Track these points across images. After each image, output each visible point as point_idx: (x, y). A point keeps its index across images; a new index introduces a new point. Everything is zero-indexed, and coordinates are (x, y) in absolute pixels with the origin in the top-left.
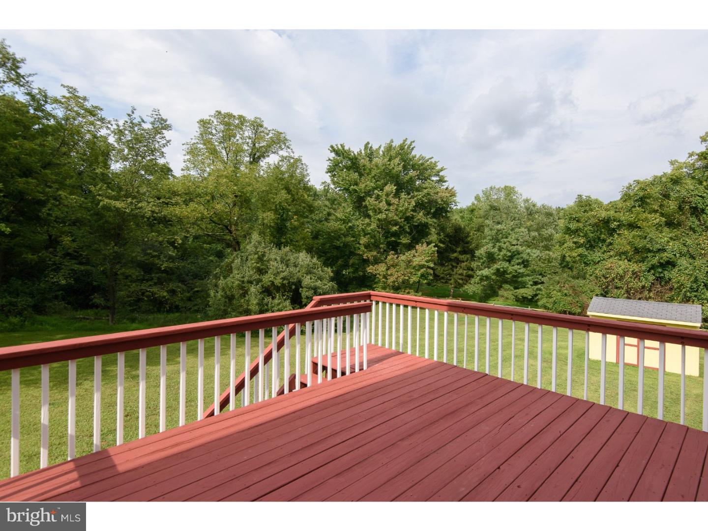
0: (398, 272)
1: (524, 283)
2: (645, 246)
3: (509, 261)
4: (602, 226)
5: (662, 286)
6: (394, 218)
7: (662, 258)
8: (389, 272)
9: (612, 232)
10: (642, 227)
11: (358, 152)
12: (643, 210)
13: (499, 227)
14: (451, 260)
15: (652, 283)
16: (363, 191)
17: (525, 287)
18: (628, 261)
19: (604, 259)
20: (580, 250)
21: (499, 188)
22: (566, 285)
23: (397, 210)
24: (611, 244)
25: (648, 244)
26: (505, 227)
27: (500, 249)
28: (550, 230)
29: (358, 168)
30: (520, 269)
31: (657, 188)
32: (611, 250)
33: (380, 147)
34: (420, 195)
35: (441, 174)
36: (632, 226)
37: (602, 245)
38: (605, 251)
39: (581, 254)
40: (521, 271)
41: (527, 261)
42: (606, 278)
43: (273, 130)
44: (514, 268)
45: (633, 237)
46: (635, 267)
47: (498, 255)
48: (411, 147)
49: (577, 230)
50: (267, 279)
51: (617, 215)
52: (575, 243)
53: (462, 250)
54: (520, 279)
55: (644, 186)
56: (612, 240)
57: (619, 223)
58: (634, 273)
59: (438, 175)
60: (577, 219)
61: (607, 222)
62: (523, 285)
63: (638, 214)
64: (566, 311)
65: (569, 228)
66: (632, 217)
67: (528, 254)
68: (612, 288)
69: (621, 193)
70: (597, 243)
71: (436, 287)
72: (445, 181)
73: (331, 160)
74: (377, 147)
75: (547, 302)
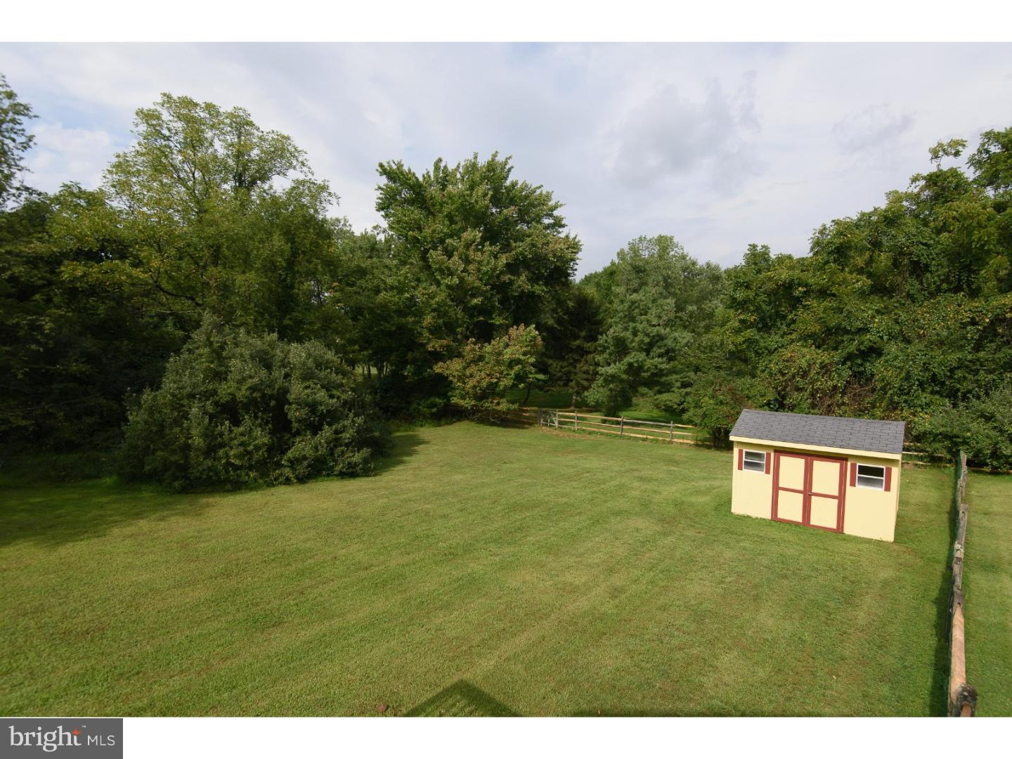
0: (481, 371)
1: (669, 384)
2: (841, 324)
3: (648, 351)
4: (782, 294)
5: (862, 386)
6: (475, 285)
7: (862, 343)
8: (468, 373)
9: (795, 303)
10: (837, 294)
11: (424, 176)
12: (840, 268)
13: (634, 296)
14: (572, 351)
15: (847, 381)
16: (429, 239)
17: (669, 392)
18: (816, 347)
19: (783, 346)
20: (750, 333)
21: (651, 240)
22: (723, 388)
23: (479, 270)
24: (794, 321)
25: (844, 320)
26: (644, 298)
27: (635, 334)
28: (716, 302)
29: (425, 201)
30: (662, 363)
31: (863, 232)
32: (793, 330)
33: (458, 167)
34: (519, 247)
35: (556, 213)
36: (823, 293)
37: (782, 324)
38: (785, 333)
39: (750, 339)
40: (663, 366)
41: (674, 351)
42: (783, 375)
43: (273, 132)
44: (654, 362)
45: (825, 310)
46: (824, 357)
47: (633, 341)
48: (507, 167)
49: (745, 302)
50: (225, 390)
51: (804, 276)
52: (742, 322)
53: (588, 334)
54: (664, 379)
55: (843, 228)
56: (795, 315)
57: (805, 289)
58: (823, 366)
59: (551, 215)
60: (745, 284)
61: (789, 286)
62: (667, 388)
63: (833, 273)
64: (720, 428)
65: (734, 298)
66: (824, 279)
67: (675, 339)
68: (791, 391)
69: (811, 240)
70: (775, 321)
71: (550, 392)
72: (563, 226)
73: (382, 189)
74: (454, 167)
75: (695, 415)
